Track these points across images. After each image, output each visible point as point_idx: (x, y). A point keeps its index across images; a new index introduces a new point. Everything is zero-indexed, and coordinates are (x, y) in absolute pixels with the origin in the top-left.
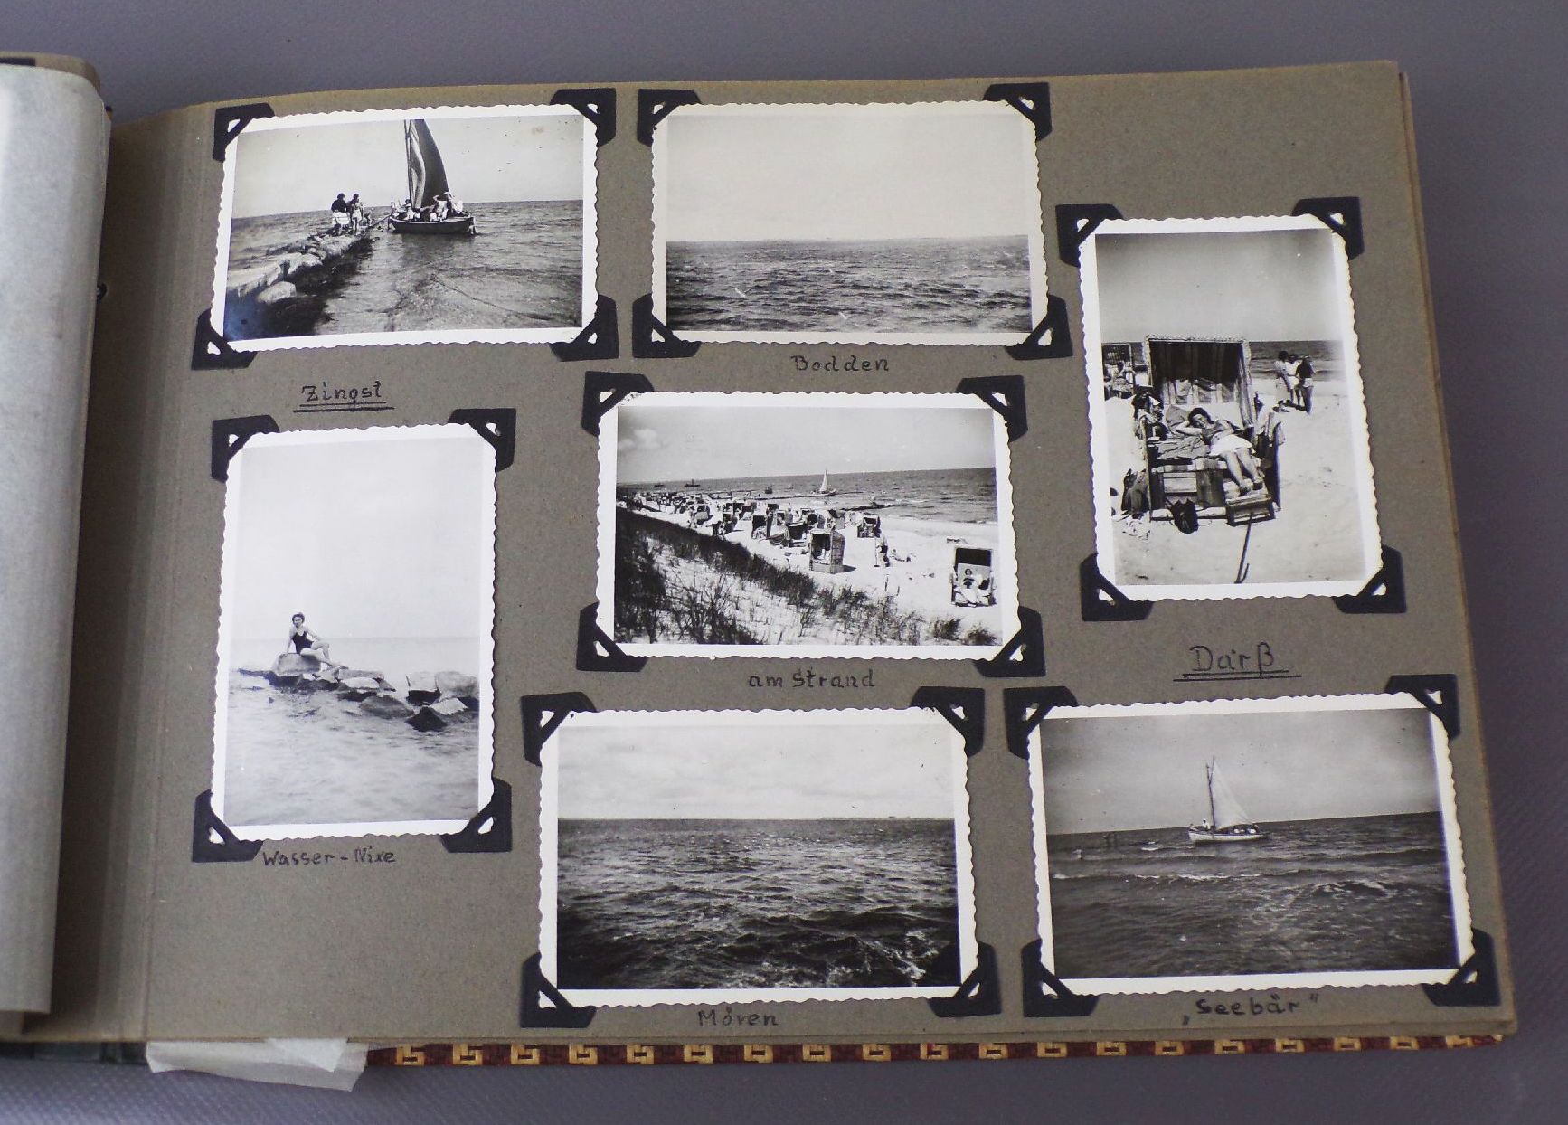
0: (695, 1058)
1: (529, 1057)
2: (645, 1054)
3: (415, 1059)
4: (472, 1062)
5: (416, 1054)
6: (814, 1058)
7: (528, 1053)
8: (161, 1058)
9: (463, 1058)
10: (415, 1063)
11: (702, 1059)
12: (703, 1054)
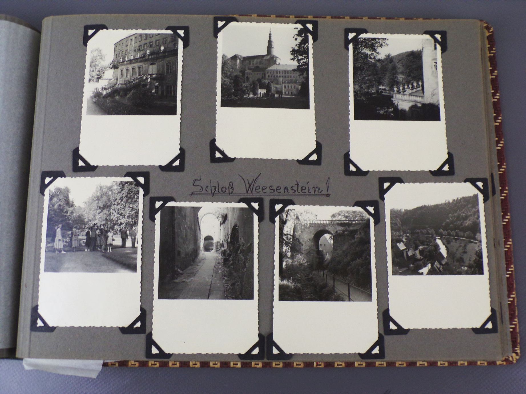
0: (235, 366)
1: (176, 364)
2: (217, 364)
3: (135, 365)
4: (155, 366)
5: (135, 363)
6: (276, 366)
7: (175, 363)
8: (30, 365)
9: (152, 365)
10: (135, 366)
11: (237, 366)
12: (237, 364)
